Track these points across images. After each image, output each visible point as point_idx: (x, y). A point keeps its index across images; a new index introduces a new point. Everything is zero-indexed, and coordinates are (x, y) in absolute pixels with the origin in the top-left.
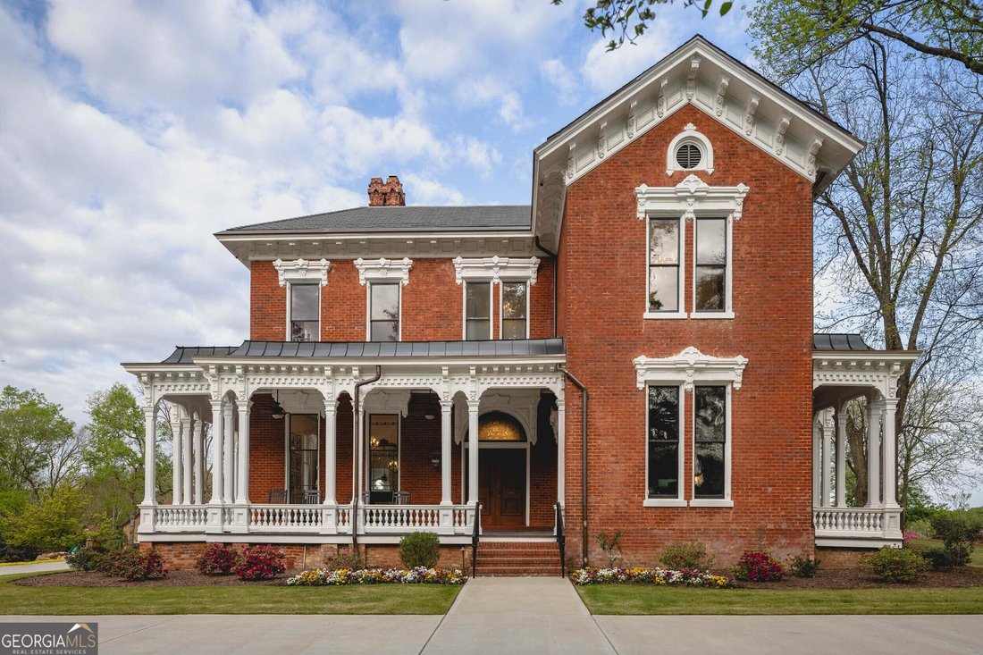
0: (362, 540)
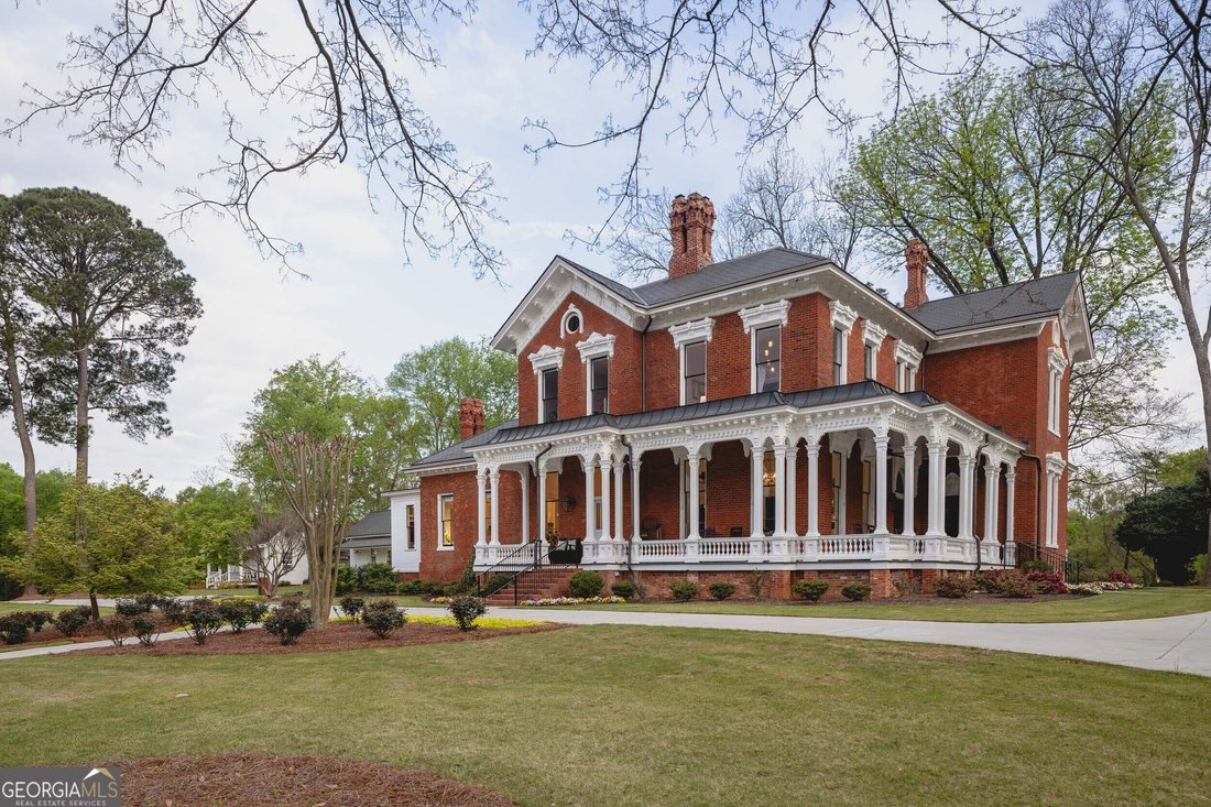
0: (982, 568)
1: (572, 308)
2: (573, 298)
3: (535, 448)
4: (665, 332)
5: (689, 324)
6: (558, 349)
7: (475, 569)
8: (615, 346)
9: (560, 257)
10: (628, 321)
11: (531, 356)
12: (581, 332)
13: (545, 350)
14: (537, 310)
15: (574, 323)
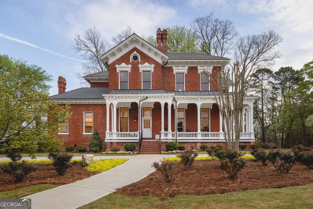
1: (135, 52)
2: (135, 49)
3: (140, 98)
4: (171, 67)
5: (180, 67)
6: (130, 65)
7: (105, 141)
8: (154, 68)
9: (135, 34)
10: (160, 61)
11: (117, 66)
12: (140, 61)
13: (123, 64)
14: (120, 50)
15: (135, 58)
